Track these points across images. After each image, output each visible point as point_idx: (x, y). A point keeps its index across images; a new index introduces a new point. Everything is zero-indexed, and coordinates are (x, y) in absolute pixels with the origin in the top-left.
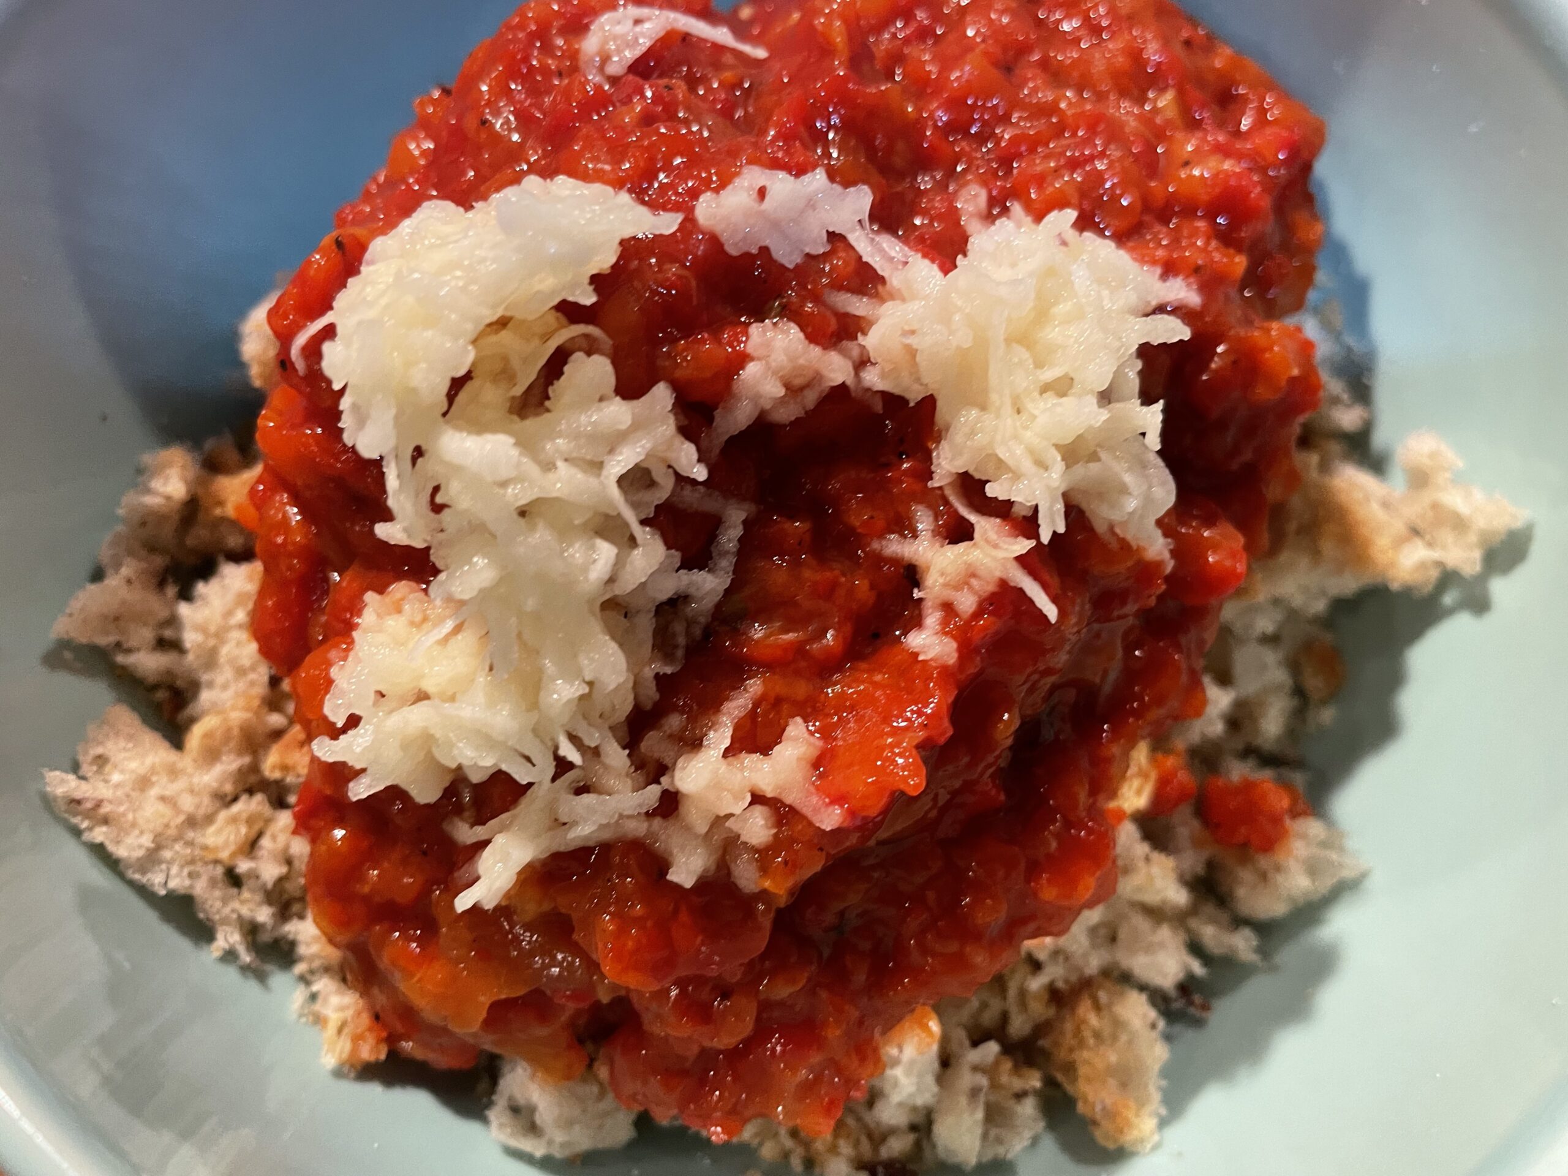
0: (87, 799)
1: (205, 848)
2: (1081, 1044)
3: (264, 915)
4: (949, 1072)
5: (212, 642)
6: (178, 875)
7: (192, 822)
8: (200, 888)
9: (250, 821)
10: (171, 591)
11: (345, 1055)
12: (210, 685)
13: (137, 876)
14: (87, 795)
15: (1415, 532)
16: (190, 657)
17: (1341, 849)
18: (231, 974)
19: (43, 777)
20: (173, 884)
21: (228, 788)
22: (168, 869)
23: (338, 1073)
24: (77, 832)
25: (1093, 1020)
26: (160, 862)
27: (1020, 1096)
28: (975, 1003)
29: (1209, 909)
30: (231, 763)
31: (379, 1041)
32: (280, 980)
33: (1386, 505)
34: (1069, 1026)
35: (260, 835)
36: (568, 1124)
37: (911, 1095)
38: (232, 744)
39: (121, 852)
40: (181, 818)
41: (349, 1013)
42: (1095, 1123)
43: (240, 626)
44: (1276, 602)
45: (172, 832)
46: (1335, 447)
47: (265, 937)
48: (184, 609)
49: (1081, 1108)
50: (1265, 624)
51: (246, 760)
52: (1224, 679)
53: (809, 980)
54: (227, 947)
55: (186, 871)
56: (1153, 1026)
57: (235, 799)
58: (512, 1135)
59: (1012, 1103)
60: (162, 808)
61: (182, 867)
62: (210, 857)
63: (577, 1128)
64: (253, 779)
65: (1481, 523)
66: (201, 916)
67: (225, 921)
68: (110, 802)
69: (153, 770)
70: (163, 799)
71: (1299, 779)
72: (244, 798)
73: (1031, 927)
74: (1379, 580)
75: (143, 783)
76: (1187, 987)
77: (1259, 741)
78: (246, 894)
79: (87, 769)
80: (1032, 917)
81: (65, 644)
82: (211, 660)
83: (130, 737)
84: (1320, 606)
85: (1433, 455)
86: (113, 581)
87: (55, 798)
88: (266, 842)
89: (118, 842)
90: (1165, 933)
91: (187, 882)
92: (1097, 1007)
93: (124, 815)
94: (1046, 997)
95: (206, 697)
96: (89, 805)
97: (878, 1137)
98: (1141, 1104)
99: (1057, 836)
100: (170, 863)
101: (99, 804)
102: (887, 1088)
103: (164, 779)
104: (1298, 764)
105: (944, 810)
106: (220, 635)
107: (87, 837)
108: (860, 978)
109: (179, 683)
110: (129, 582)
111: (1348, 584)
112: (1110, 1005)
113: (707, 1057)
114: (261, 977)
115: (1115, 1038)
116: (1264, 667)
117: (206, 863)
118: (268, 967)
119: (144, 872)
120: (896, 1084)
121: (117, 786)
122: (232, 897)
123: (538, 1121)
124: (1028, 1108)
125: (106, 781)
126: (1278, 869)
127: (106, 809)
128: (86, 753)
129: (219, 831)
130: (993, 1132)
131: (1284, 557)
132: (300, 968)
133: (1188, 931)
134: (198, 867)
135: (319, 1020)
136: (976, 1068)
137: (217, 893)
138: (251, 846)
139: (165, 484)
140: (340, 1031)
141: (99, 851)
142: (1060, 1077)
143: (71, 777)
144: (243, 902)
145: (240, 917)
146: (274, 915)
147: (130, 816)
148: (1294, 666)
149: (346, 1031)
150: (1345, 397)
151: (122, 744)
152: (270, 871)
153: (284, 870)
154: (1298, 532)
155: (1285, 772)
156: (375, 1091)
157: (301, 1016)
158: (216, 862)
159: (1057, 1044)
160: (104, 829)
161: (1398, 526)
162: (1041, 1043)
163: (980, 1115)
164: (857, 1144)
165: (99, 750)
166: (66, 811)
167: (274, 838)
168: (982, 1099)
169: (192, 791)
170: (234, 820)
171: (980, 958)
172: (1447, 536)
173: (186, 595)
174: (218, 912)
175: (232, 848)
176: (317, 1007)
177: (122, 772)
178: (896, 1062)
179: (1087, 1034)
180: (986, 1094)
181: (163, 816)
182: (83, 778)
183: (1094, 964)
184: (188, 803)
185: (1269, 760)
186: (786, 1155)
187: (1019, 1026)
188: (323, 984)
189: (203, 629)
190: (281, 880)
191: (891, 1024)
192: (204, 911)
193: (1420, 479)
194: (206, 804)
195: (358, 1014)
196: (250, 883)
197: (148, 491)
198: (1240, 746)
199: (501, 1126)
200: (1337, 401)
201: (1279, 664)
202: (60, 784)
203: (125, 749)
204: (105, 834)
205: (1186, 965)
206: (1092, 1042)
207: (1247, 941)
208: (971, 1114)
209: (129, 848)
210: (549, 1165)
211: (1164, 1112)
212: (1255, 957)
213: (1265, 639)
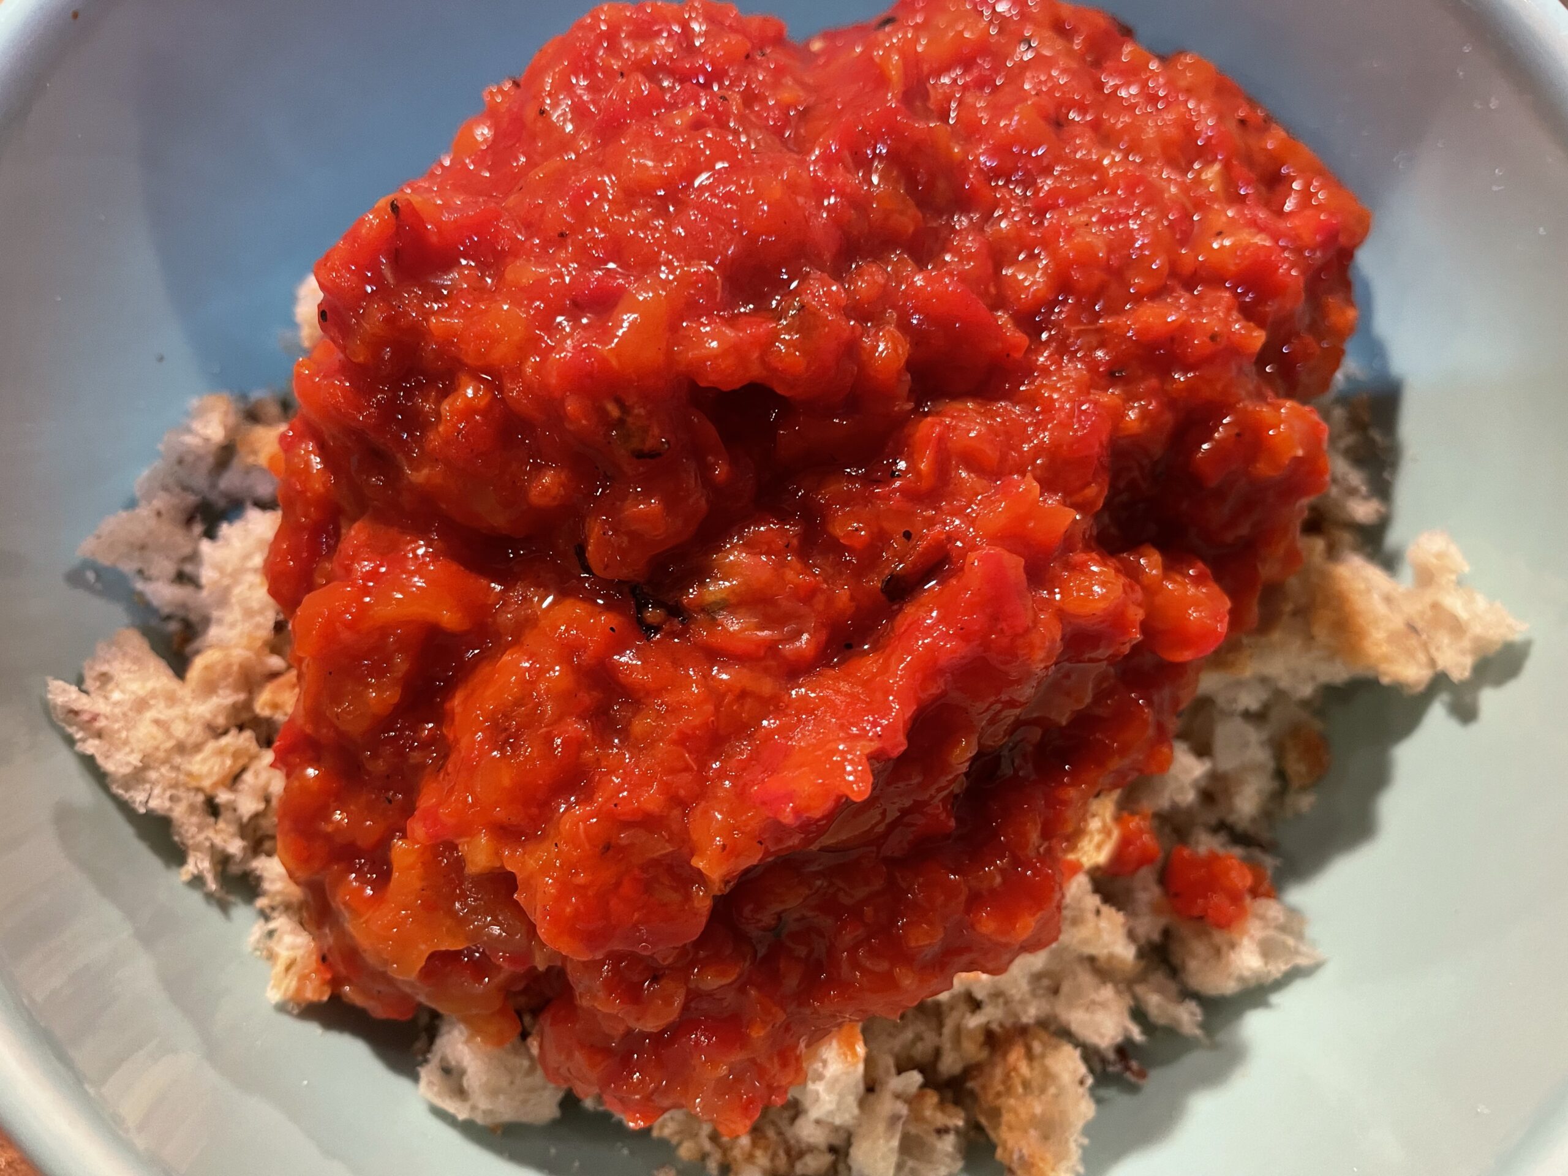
0: (85, 712)
1: (189, 774)
2: (1009, 1090)
3: (235, 847)
4: (872, 1097)
5: (226, 581)
6: (159, 797)
7: (181, 748)
8: (178, 812)
9: (236, 755)
10: (198, 528)
11: (291, 992)
12: (220, 621)
13: (120, 792)
14: (86, 707)
15: (1413, 630)
16: (205, 593)
17: (1300, 936)
18: (196, 898)
19: (46, 685)
20: (154, 804)
21: (221, 721)
22: (151, 789)
23: (282, 1008)
24: (70, 741)
25: (1024, 1068)
26: (144, 781)
27: (942, 1131)
28: (909, 1035)
29: (1159, 977)
30: (227, 697)
31: (325, 982)
32: (242, 912)
33: (1388, 599)
34: (999, 1073)
35: (244, 769)
36: (493, 1092)
37: (831, 1113)
38: (230, 680)
39: (109, 766)
40: (170, 744)
41: (299, 953)
42: (1010, 1170)
43: (256, 570)
44: (1264, 680)
45: (161, 754)
46: (1347, 537)
47: (234, 869)
48: (205, 546)
49: (999, 1153)
50: (1250, 700)
51: (242, 697)
52: (1202, 750)
53: (741, 975)
54: (196, 872)
55: (168, 794)
56: (1082, 1082)
57: (225, 732)
58: (439, 1094)
59: (932, 1139)
60: (154, 730)
61: (164, 790)
62: (194, 784)
63: (502, 1098)
64: (245, 716)
65: (1477, 629)
66: (176, 838)
67: (198, 848)
68: (107, 718)
69: (153, 694)
70: (157, 722)
71: (1269, 862)
72: (233, 732)
73: (965, 958)
74: (1370, 674)
75: (141, 705)
76: (1124, 1050)
77: (1231, 819)
78: (221, 825)
79: (90, 684)
80: (968, 949)
81: (89, 564)
82: (223, 599)
83: (136, 660)
84: (1306, 690)
85: (1440, 556)
86: (144, 511)
87: (55, 706)
88: (248, 777)
89: (107, 757)
90: (1107, 992)
91: (167, 804)
92: (1030, 1056)
93: (119, 731)
94: (981, 1038)
95: (214, 633)
96: (85, 717)
97: (796, 1153)
98: (1060, 1157)
99: (1002, 871)
100: (154, 784)
101: (95, 718)
102: (807, 1102)
103: (162, 704)
104: (1268, 847)
105: (892, 826)
106: (237, 575)
107: (79, 747)
108: (792, 982)
109: (193, 617)
110: (159, 514)
111: (1338, 673)
112: (1043, 1056)
113: (632, 1040)
114: (224, 907)
115: (1043, 1090)
116: (1246, 745)
117: (188, 789)
118: (232, 898)
119: (127, 789)
120: (817, 1099)
121: (116, 704)
122: (208, 826)
123: (465, 1084)
124: (948, 1144)
125: (106, 698)
126: (1232, 946)
127: (101, 723)
128: (91, 668)
129: (204, 761)
130: (910, 1163)
131: (1276, 636)
132: (262, 902)
133: (1135, 997)
134: (181, 792)
135: (271, 956)
136: (897, 1096)
137: (194, 819)
138: (234, 780)
139: (205, 427)
140: (288, 968)
141: (89, 763)
142: (983, 1121)
143: (74, 689)
144: (217, 832)
145: (212, 846)
146: (244, 849)
147: (124, 734)
148: (1278, 748)
149: (293, 970)
150: (1364, 489)
151: (127, 665)
152: (248, 806)
153: (261, 806)
154: (1295, 613)
155: (1257, 853)
156: (314, 1031)
157: (256, 949)
158: (198, 789)
159: (984, 1087)
160: (97, 742)
161: (1398, 622)
162: (970, 1085)
163: (895, 1143)
165: (105, 668)
166: (64, 720)
167: (257, 775)
168: (900, 1127)
169: (186, 719)
170: (221, 752)
171: (908, 980)
172: (1444, 638)
173: (210, 534)
174: (193, 837)
175: (215, 778)
176: (272, 944)
177: (123, 692)
178: (820, 1077)
179: (1016, 1081)
180: (904, 1123)
181: (155, 738)
182: (85, 692)
183: (1031, 1013)
184: (180, 730)
185: (1239, 838)
186: (704, 1156)
187: (950, 1064)
188: (281, 922)
189: (221, 569)
190: (256, 816)
191: (818, 1037)
192: (179, 834)
193: (1426, 577)
194: (198, 733)
195: (308, 955)
196: (227, 815)
197: (189, 431)
198: (1213, 820)
199: (430, 1083)
200: (1352, 492)
201: (1262, 744)
202: (62, 693)
203: (129, 671)
204: (97, 747)
205: (1126, 1029)
206: (1020, 1090)
207: (1193, 1014)
208: (888, 1141)
209: (117, 764)
210: (470, 1130)
211: (1081, 1169)
212: (1198, 1032)
213: (1248, 715)
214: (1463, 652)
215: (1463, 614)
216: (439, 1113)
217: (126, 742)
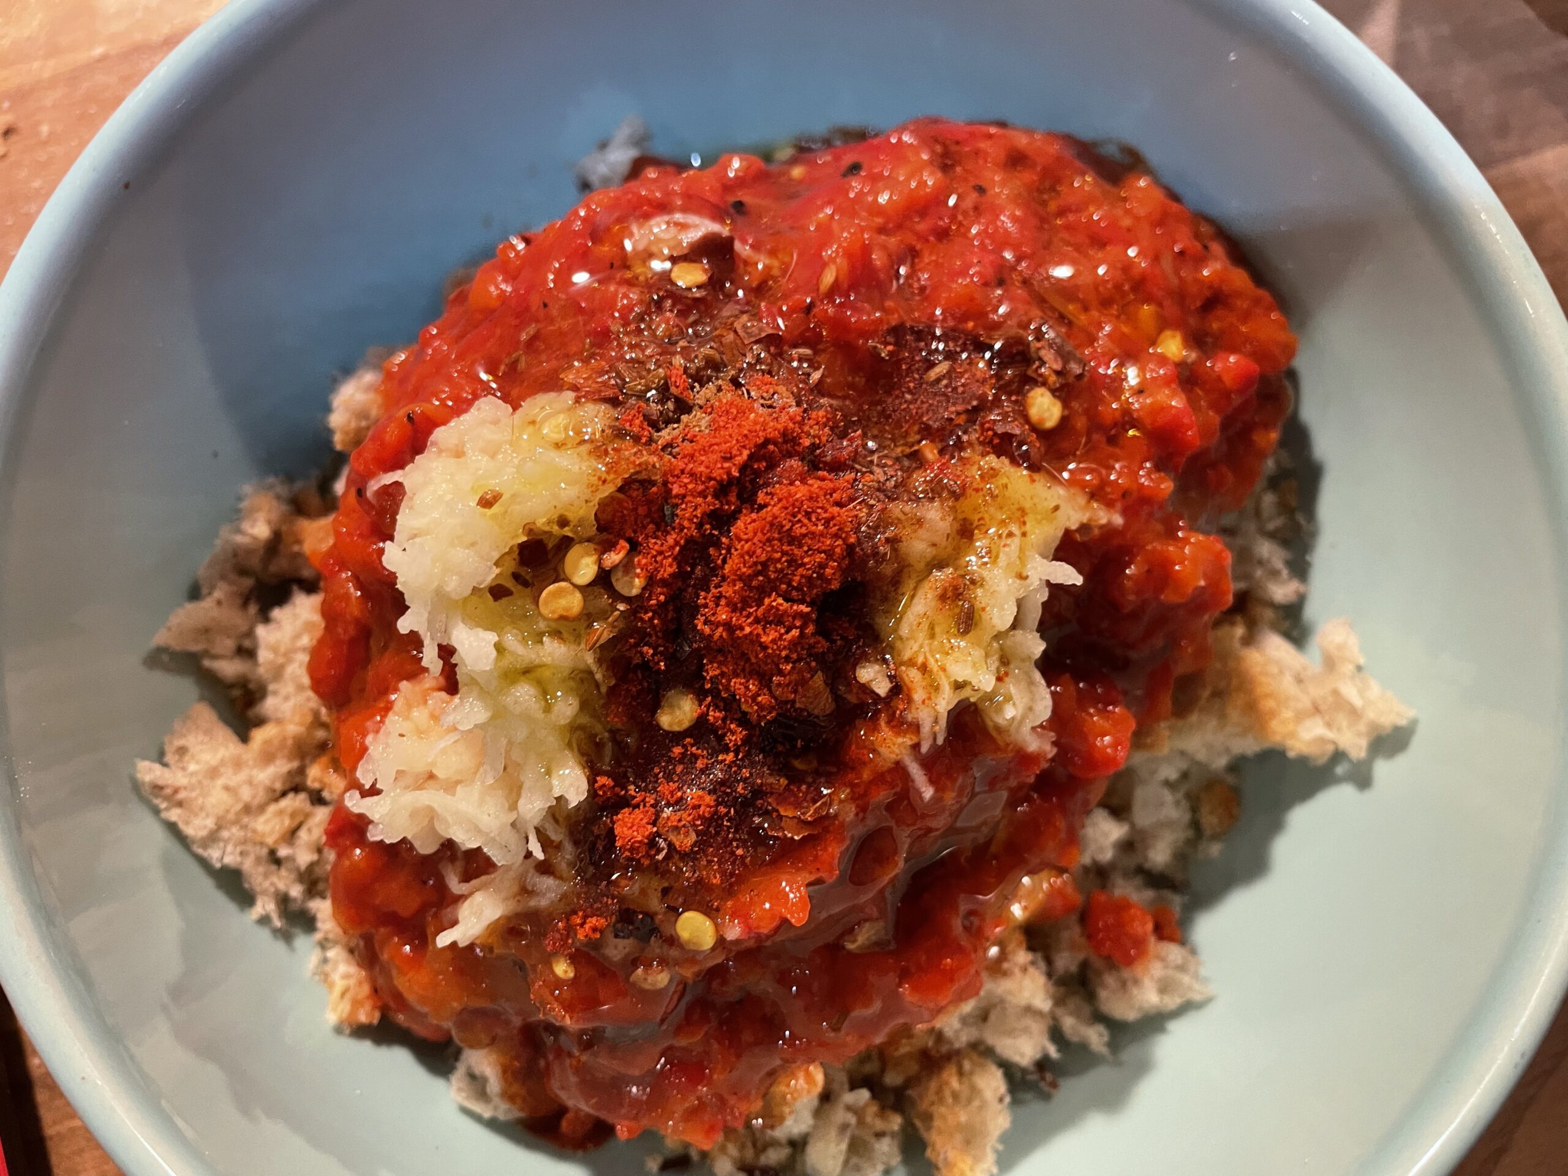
0: (167, 786)
1: (254, 831)
2: (941, 1100)
3: (296, 891)
4: (826, 1106)
5: (281, 660)
6: (232, 853)
7: (248, 810)
8: (248, 865)
9: (293, 815)
10: (253, 609)
11: (345, 1015)
12: (275, 693)
13: (200, 851)
14: (170, 782)
15: (1316, 710)
16: (262, 668)
17: (1196, 976)
18: (264, 934)
19: (135, 766)
20: (227, 860)
21: (278, 786)
22: (225, 846)
23: (338, 1030)
24: (156, 811)
25: (955, 1083)
26: (219, 840)
27: (879, 1135)
29: (1074, 1002)
30: (282, 767)
31: (374, 1007)
32: (304, 942)
33: (1299, 680)
34: (933, 1085)
35: (299, 827)
38: (286, 752)
39: (189, 831)
40: (239, 806)
41: (352, 982)
42: (937, 1168)
43: (304, 649)
44: (1183, 753)
45: (231, 816)
46: (1267, 618)
47: (294, 907)
48: (261, 631)
49: (929, 1153)
50: (1170, 771)
51: (295, 764)
52: (1121, 815)
53: (706, 1033)
54: (263, 912)
55: (238, 849)
56: (1001, 1100)
57: (284, 794)
58: (468, 1098)
59: (873, 1140)
60: (225, 797)
61: (235, 846)
62: (258, 839)
64: (298, 782)
65: (1371, 715)
66: (246, 886)
67: (264, 892)
69: (222, 762)
70: (227, 788)
71: (1176, 902)
72: (289, 796)
74: (1278, 747)
75: (213, 773)
76: (1043, 1064)
77: (1147, 866)
78: (284, 872)
79: (170, 758)
81: (163, 650)
82: (278, 673)
83: (208, 732)
84: (1222, 761)
85: (1341, 646)
86: (207, 601)
87: (143, 784)
88: (303, 834)
89: (187, 823)
91: (239, 859)
92: (961, 1073)
93: (196, 798)
94: (917, 1057)
95: (270, 705)
96: (168, 791)
97: (761, 1145)
98: (977, 1160)
100: (226, 841)
101: (176, 791)
103: (230, 771)
106: (288, 655)
107: (164, 815)
109: (251, 686)
110: (219, 603)
111: (1248, 746)
112: (971, 1073)
114: (288, 939)
115: (969, 1101)
116: (1162, 804)
117: (255, 843)
118: (296, 931)
119: (205, 848)
121: (192, 774)
122: (272, 874)
123: (485, 1087)
124: (888, 1145)
125: (184, 769)
126: (1136, 982)
127: (181, 795)
128: (171, 743)
129: (267, 821)
130: (854, 1160)
131: (1194, 718)
132: (318, 936)
133: (1054, 1024)
134: (249, 847)
135: (328, 981)
136: (849, 1108)
137: (261, 869)
138: (291, 835)
139: (254, 527)
140: (343, 995)
141: (173, 828)
142: (918, 1123)
143: (157, 767)
144: (279, 878)
145: (277, 891)
146: (303, 892)
147: (200, 801)
148: (1194, 802)
149: (348, 996)
150: (1285, 573)
151: (201, 737)
152: (304, 857)
153: (315, 857)
154: (1211, 697)
155: (1168, 894)
156: (366, 1047)
157: (314, 974)
158: (262, 844)
159: (920, 1097)
160: (178, 811)
161: (1305, 702)
163: (844, 1146)
164: (742, 1147)
165: (182, 742)
166: (152, 794)
167: (309, 830)
168: (848, 1134)
169: (250, 782)
170: (281, 813)
172: (1342, 720)
173: (265, 617)
174: (260, 884)
175: (276, 835)
176: (328, 970)
177: (198, 762)
179: (947, 1093)
180: (852, 1130)
181: (225, 803)
182: (165, 765)
183: (963, 1038)
184: (246, 794)
185: (1155, 881)
187: (892, 1079)
188: (335, 952)
189: (275, 649)
190: (311, 866)
192: (250, 883)
193: (1330, 663)
194: (261, 797)
195: (360, 983)
196: (288, 865)
197: (239, 530)
198: (1130, 867)
199: (460, 1090)
200: (1274, 574)
201: (1177, 803)
202: (149, 772)
203: (202, 743)
204: (179, 816)
205: (1044, 1049)
206: (950, 1100)
207: (1101, 1035)
208: (838, 1145)
209: (196, 827)
210: (493, 1125)
211: (995, 1170)
212: (1104, 1050)
213: (1167, 783)
214: (1359, 735)
215: (1357, 702)
216: (466, 1112)
217: (202, 809)
